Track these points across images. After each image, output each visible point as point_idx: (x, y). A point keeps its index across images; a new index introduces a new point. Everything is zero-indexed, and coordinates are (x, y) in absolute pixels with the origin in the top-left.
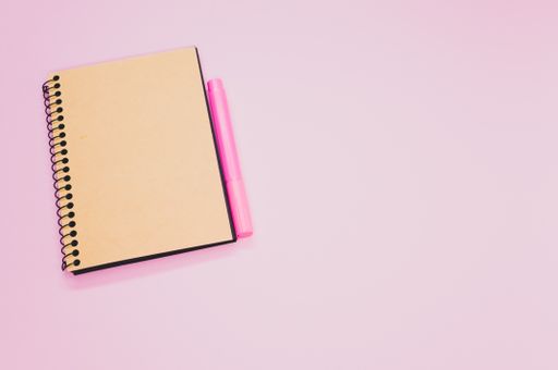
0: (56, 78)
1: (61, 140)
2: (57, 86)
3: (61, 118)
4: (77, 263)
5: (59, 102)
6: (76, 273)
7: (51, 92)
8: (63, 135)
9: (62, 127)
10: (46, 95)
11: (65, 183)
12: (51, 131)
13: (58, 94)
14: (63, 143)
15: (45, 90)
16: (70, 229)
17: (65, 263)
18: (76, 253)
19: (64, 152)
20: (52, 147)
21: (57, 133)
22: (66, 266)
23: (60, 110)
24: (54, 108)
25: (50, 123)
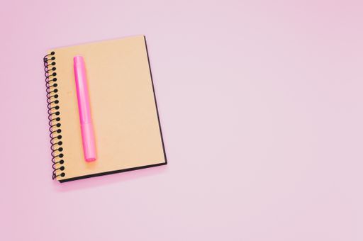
0: (53, 53)
1: (55, 94)
2: (53, 58)
3: (55, 80)
4: (63, 175)
5: (54, 69)
6: (61, 181)
7: (49, 62)
8: (56, 91)
9: (55, 85)
10: (46, 64)
12: (48, 88)
13: (54, 64)
14: (56, 96)
15: (45, 61)
16: (59, 153)
17: (54, 174)
18: (62, 168)
19: (57, 102)
20: (49, 98)
21: (52, 89)
22: (56, 177)
23: (55, 74)
24: (51, 73)
25: (48, 83)
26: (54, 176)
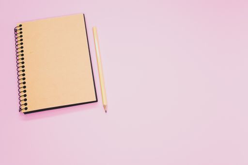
0: (21, 26)
1: (21, 53)
2: (21, 29)
3: (22, 44)
4: (26, 109)
5: (21, 36)
6: (25, 113)
7: (18, 31)
8: (22, 51)
9: (22, 47)
10: (16, 36)
11: (22, 73)
12: (17, 49)
13: (21, 33)
14: (22, 55)
15: (16, 31)
16: (24, 94)
17: (21, 108)
18: (26, 104)
19: (23, 59)
20: (17, 56)
21: (20, 50)
22: (21, 110)
23: (22, 40)
24: (19, 39)
25: (17, 46)
26: (20, 110)
